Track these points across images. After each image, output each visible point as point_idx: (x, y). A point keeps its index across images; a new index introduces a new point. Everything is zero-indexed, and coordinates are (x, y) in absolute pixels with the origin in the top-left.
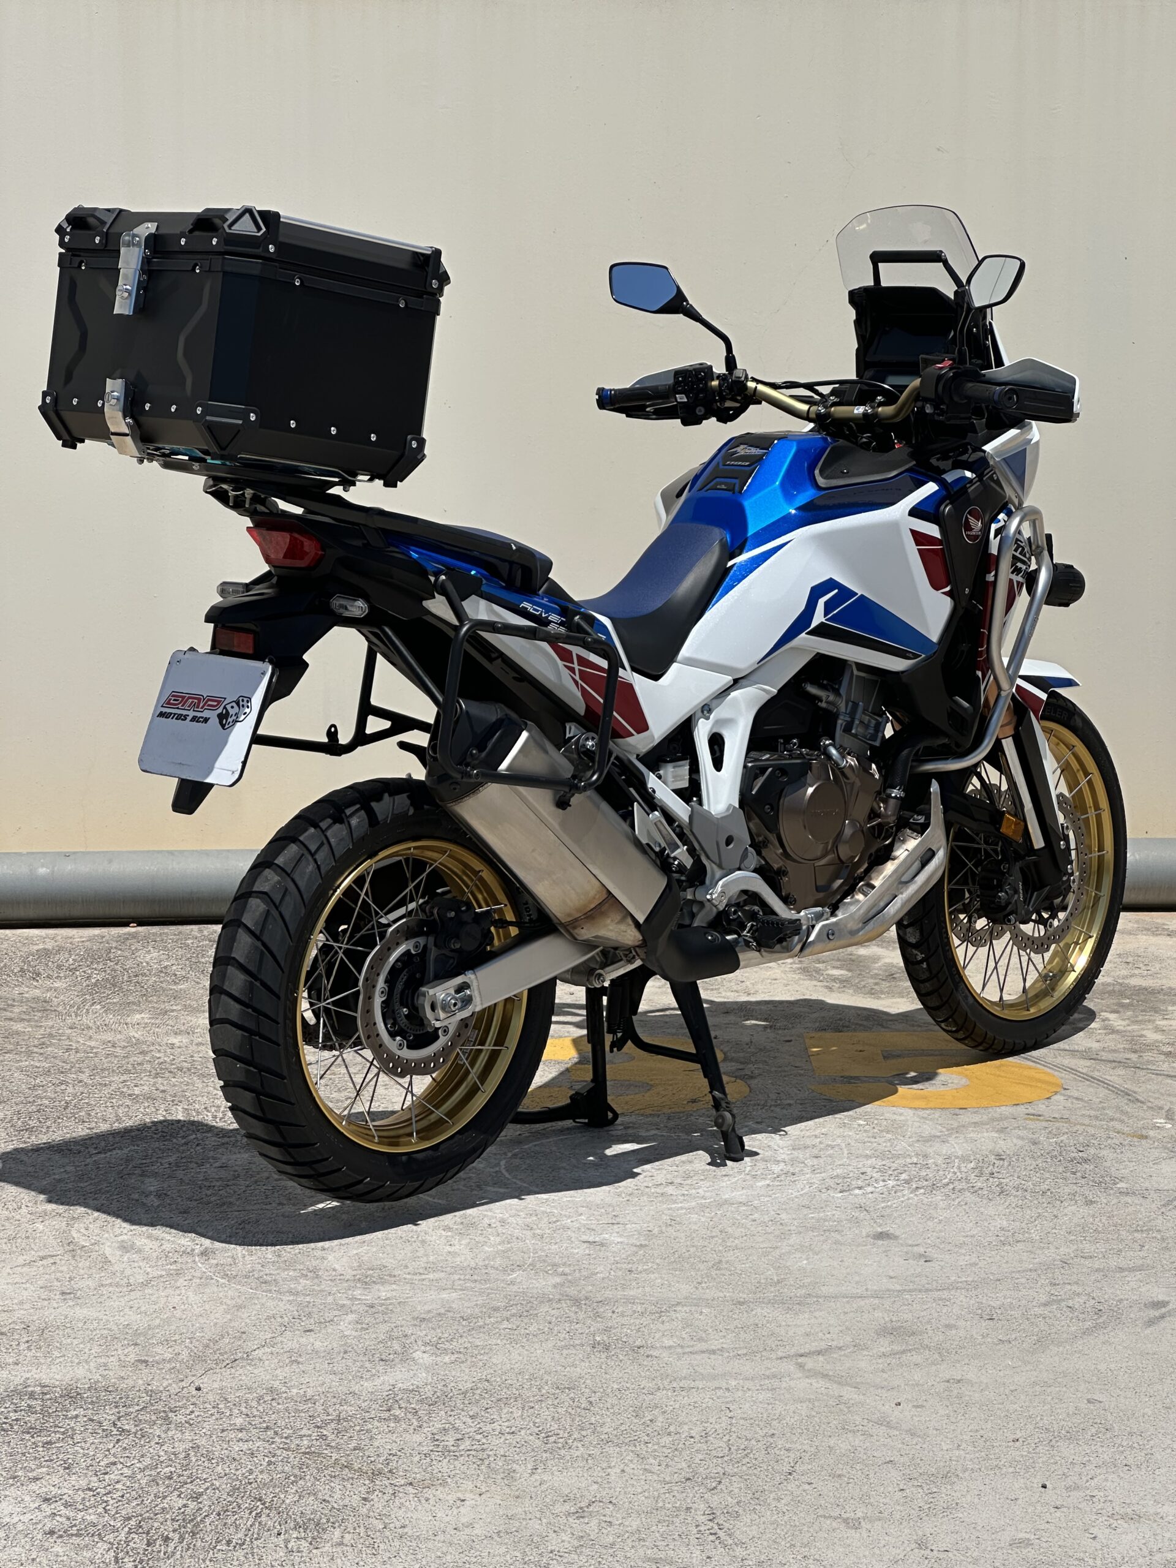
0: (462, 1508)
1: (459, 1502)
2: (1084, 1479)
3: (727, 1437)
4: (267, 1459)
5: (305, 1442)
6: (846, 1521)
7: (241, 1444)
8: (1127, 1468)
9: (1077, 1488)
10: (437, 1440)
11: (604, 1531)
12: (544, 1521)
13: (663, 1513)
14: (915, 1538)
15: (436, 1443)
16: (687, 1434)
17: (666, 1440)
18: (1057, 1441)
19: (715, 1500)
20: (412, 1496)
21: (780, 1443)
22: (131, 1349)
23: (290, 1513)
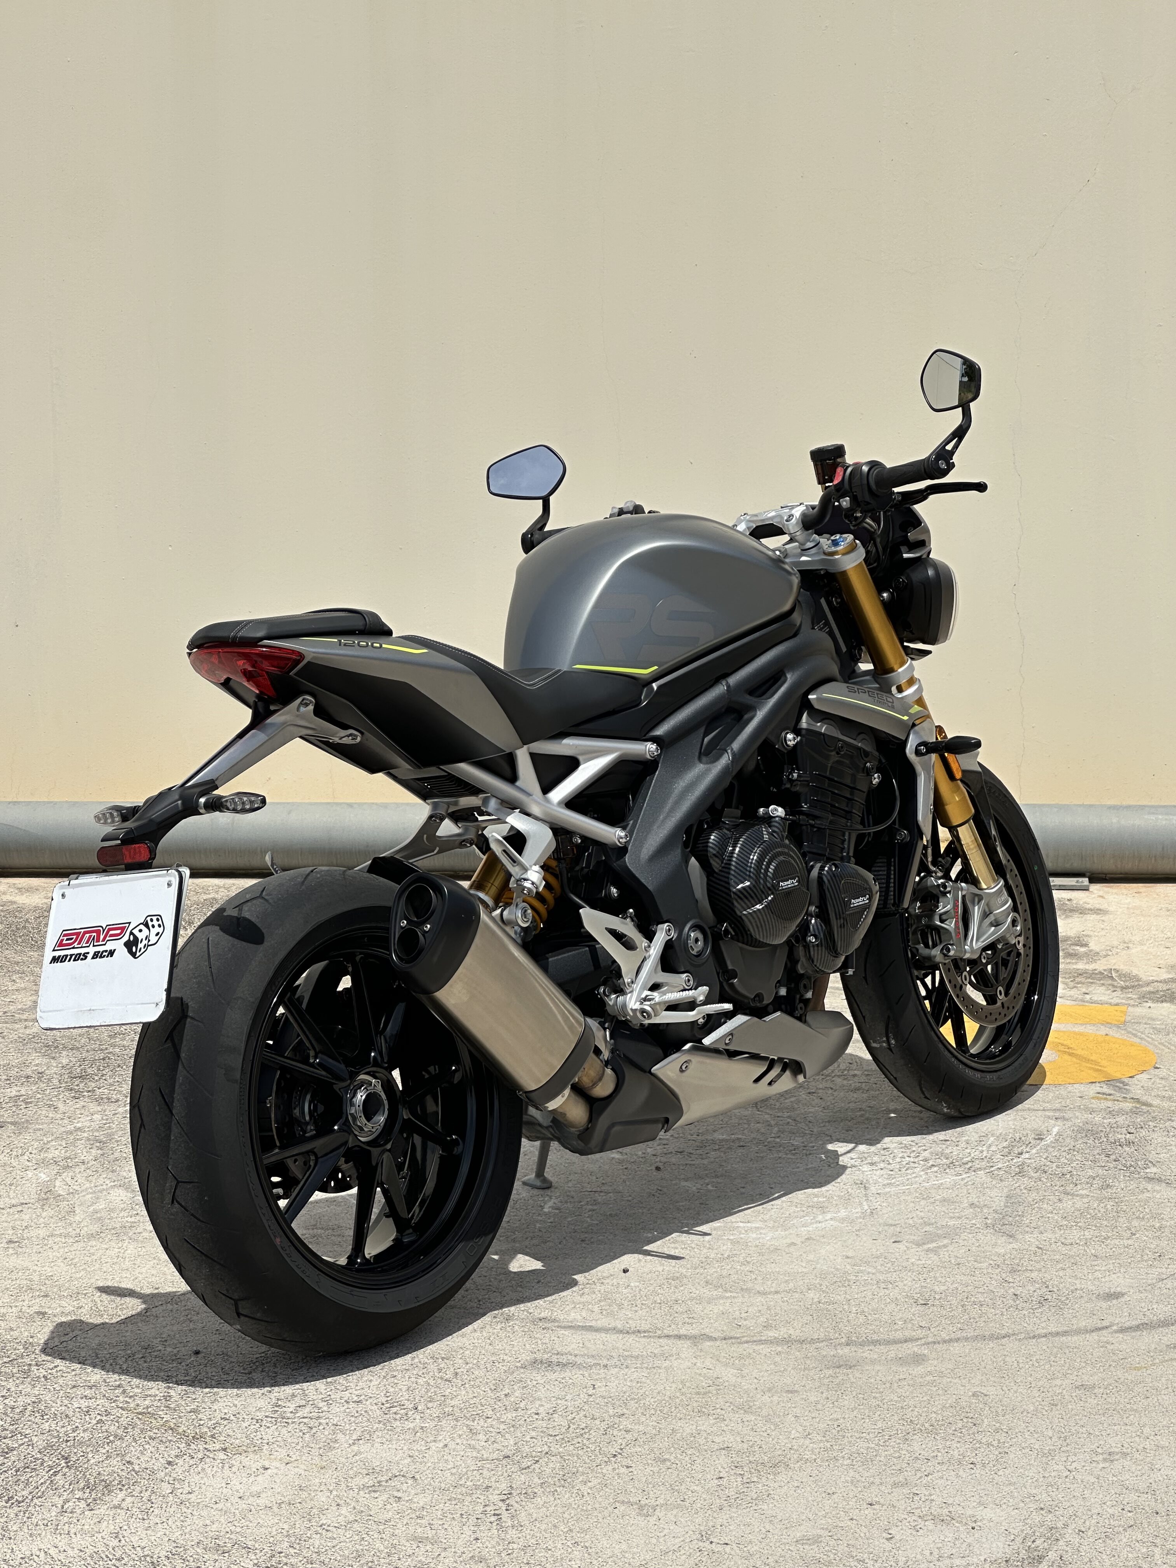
0: (260, 1476)
1: (261, 1470)
2: (919, 1474)
3: (573, 1416)
4: (99, 1417)
5: (147, 1402)
6: (641, 1508)
7: (82, 1401)
8: (972, 1466)
9: (906, 1484)
10: (279, 1406)
11: (388, 1507)
12: (335, 1493)
13: (459, 1490)
14: (702, 1528)
15: (276, 1409)
16: (534, 1410)
17: (510, 1415)
18: (915, 1434)
19: (520, 1479)
20: (219, 1461)
21: (625, 1423)
22: (37, 1300)
23: (88, 1473)
